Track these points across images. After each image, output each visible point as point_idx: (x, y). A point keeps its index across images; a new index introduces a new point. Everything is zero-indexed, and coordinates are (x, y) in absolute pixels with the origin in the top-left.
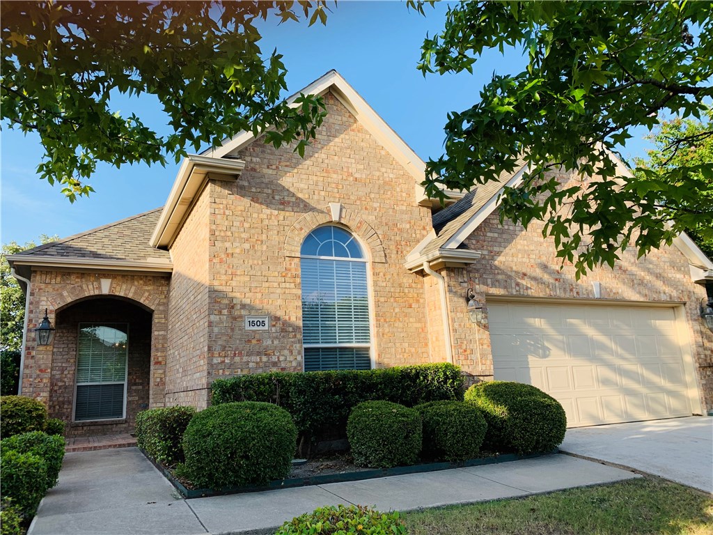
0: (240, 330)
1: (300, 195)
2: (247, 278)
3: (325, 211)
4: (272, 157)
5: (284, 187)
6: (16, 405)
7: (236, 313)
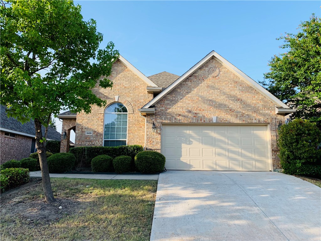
0: (84, 135)
7: (83, 130)
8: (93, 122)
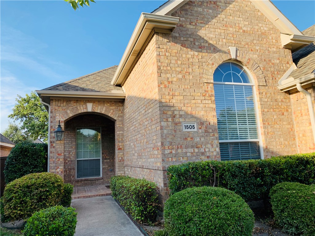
0: (180, 131)
1: (211, 42)
2: (182, 98)
3: (227, 51)
4: (192, 17)
5: (200, 37)
6: (45, 179)
7: (177, 120)
8: (194, 101)
